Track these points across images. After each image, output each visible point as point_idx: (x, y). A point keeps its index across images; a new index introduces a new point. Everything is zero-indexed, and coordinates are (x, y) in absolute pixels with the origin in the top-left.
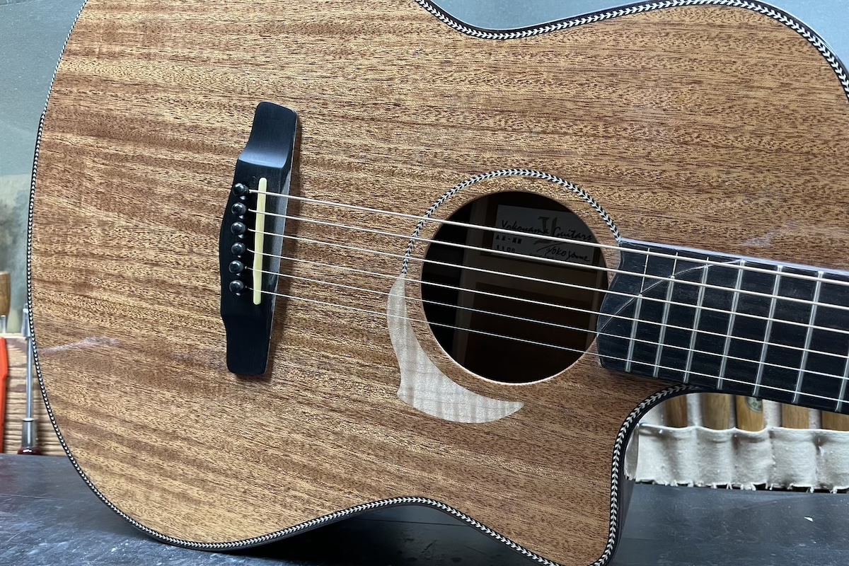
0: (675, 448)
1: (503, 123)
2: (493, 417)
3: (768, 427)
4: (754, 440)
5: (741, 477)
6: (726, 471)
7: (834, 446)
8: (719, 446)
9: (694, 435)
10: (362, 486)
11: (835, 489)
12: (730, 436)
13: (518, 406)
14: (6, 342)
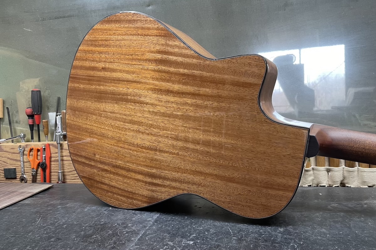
3: (312, 167)
4: (307, 171)
5: (303, 183)
14: (49, 145)
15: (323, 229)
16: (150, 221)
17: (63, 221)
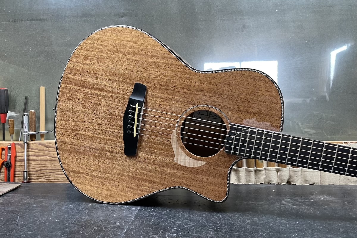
0: (239, 174)
1: (202, 94)
2: (199, 165)
3: (264, 167)
4: (260, 171)
5: (257, 181)
6: (253, 180)
7: (281, 172)
8: (251, 173)
9: (244, 170)
10: (163, 184)
11: (282, 184)
12: (254, 170)
13: (205, 162)
14: (15, 144)
15: (282, 220)
16: (130, 217)
17: (44, 219)
